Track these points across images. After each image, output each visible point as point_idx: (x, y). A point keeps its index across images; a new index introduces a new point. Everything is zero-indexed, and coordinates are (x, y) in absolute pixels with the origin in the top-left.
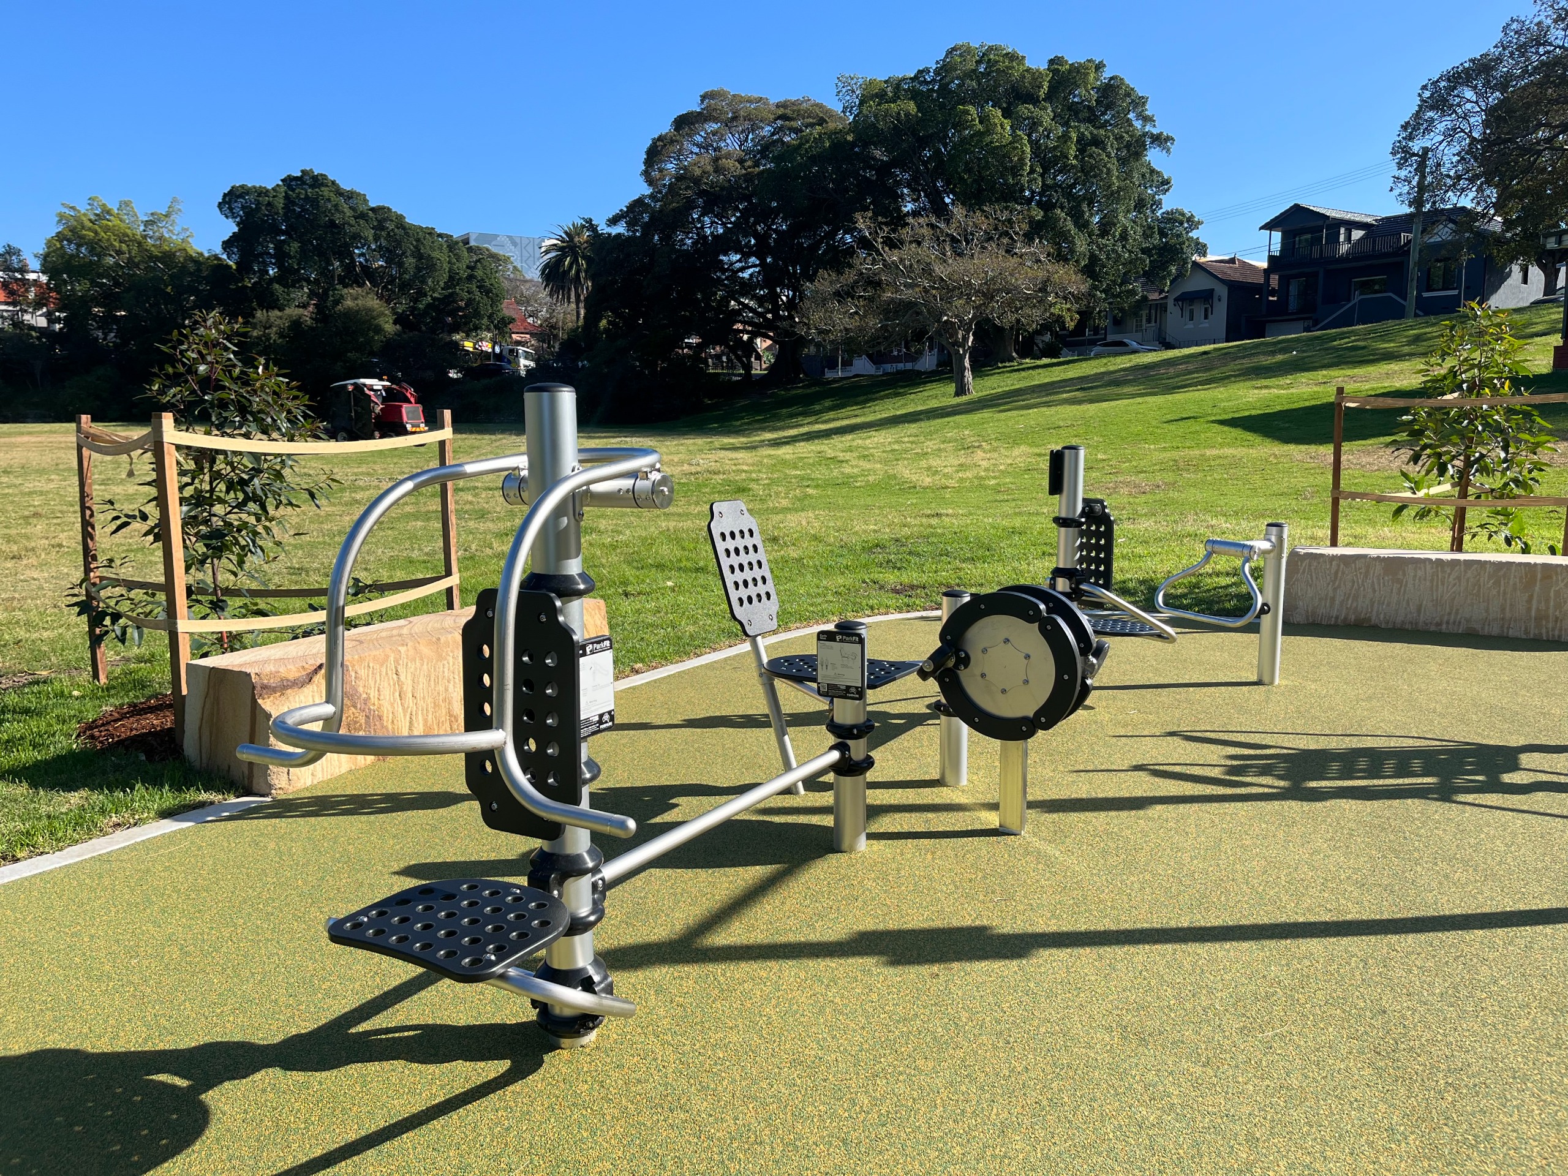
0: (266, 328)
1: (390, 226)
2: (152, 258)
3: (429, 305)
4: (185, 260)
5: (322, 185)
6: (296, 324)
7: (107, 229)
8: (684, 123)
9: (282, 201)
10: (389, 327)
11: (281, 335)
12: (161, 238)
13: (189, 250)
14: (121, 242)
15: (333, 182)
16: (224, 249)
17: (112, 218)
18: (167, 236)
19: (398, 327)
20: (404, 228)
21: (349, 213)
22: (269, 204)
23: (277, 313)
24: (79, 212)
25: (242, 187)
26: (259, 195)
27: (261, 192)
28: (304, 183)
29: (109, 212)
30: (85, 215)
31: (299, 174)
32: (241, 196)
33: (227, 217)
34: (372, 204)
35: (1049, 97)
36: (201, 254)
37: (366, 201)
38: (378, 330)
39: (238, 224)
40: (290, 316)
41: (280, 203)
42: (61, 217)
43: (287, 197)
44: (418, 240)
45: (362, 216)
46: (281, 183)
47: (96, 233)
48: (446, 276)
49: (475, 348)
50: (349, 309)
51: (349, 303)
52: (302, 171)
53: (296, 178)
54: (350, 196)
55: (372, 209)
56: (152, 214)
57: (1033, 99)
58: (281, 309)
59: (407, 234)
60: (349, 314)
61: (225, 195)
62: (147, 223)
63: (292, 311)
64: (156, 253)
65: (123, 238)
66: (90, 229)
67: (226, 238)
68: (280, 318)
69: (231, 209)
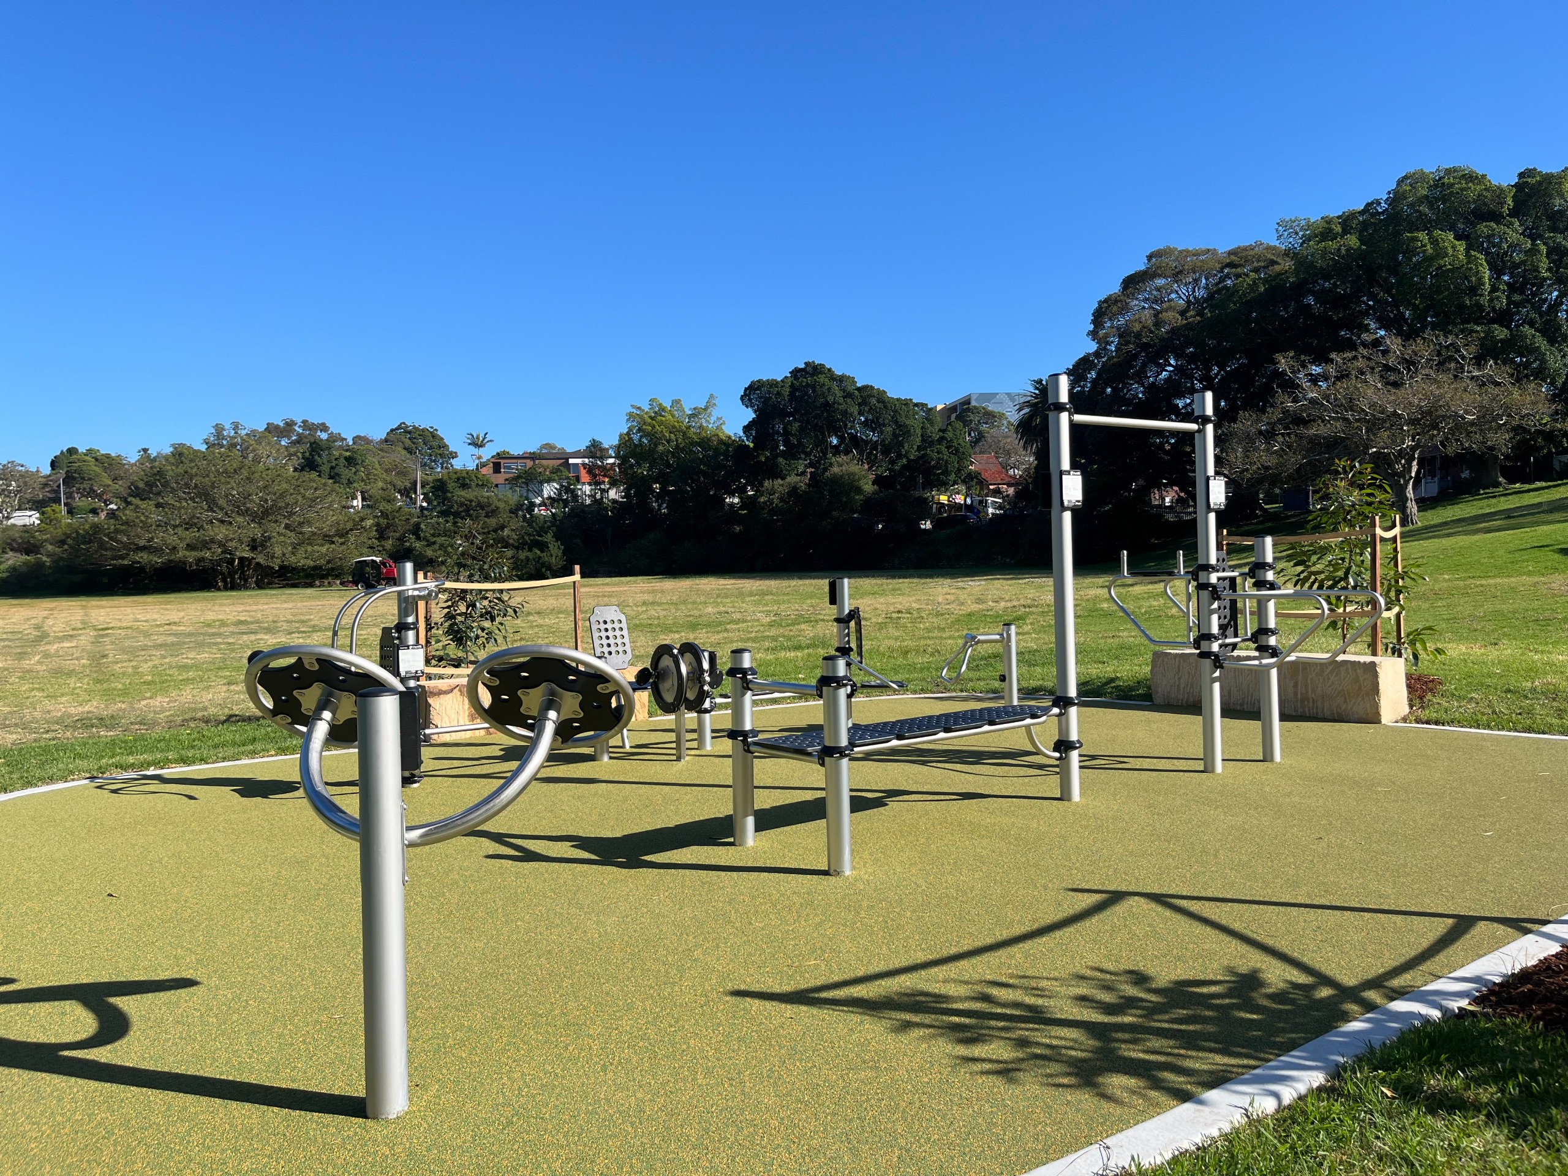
0: (771, 495)
1: (874, 401)
2: (693, 444)
3: (904, 467)
4: (718, 444)
5: (821, 373)
6: (794, 490)
7: (661, 423)
8: (1132, 283)
9: (788, 390)
10: (868, 487)
11: (782, 499)
12: (701, 427)
13: (721, 435)
14: (670, 432)
15: (829, 370)
16: (744, 433)
17: (666, 414)
18: (705, 425)
19: (876, 487)
20: (883, 402)
21: (839, 394)
22: (778, 393)
23: (780, 481)
24: (643, 410)
25: (759, 381)
26: (771, 387)
27: (773, 384)
28: (807, 373)
29: (664, 410)
30: (647, 413)
31: (803, 366)
32: (758, 388)
33: (747, 407)
34: (859, 385)
35: (1514, 213)
36: (730, 437)
37: (854, 382)
38: (859, 490)
39: (755, 412)
40: (790, 484)
41: (786, 391)
42: (631, 417)
43: (792, 386)
44: (895, 411)
45: (848, 395)
46: (789, 375)
47: (653, 427)
48: (918, 441)
49: (949, 501)
50: (835, 474)
51: (835, 469)
52: (806, 363)
53: (801, 370)
54: (842, 379)
55: (859, 389)
56: (695, 409)
57: (1497, 217)
58: (783, 479)
59: (885, 407)
60: (836, 480)
61: (746, 389)
62: (690, 416)
63: (792, 479)
64: (695, 438)
65: (673, 430)
66: (650, 424)
67: (746, 424)
68: (782, 485)
69: (750, 400)
